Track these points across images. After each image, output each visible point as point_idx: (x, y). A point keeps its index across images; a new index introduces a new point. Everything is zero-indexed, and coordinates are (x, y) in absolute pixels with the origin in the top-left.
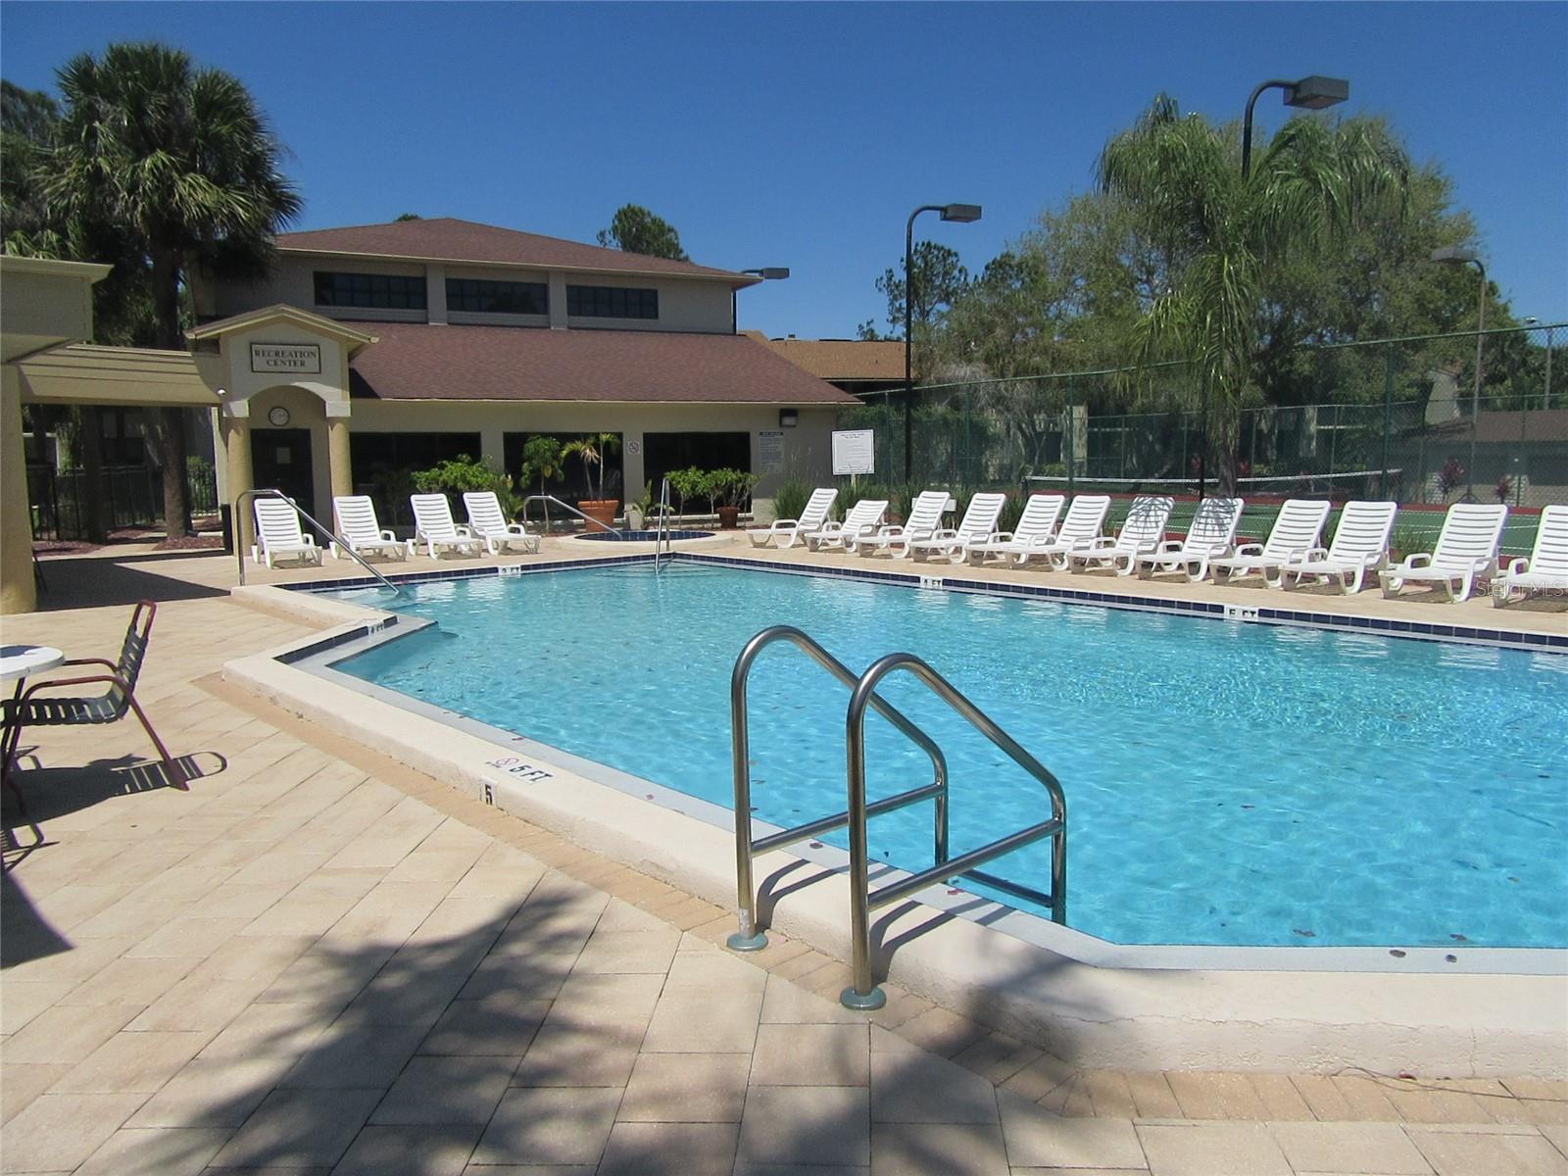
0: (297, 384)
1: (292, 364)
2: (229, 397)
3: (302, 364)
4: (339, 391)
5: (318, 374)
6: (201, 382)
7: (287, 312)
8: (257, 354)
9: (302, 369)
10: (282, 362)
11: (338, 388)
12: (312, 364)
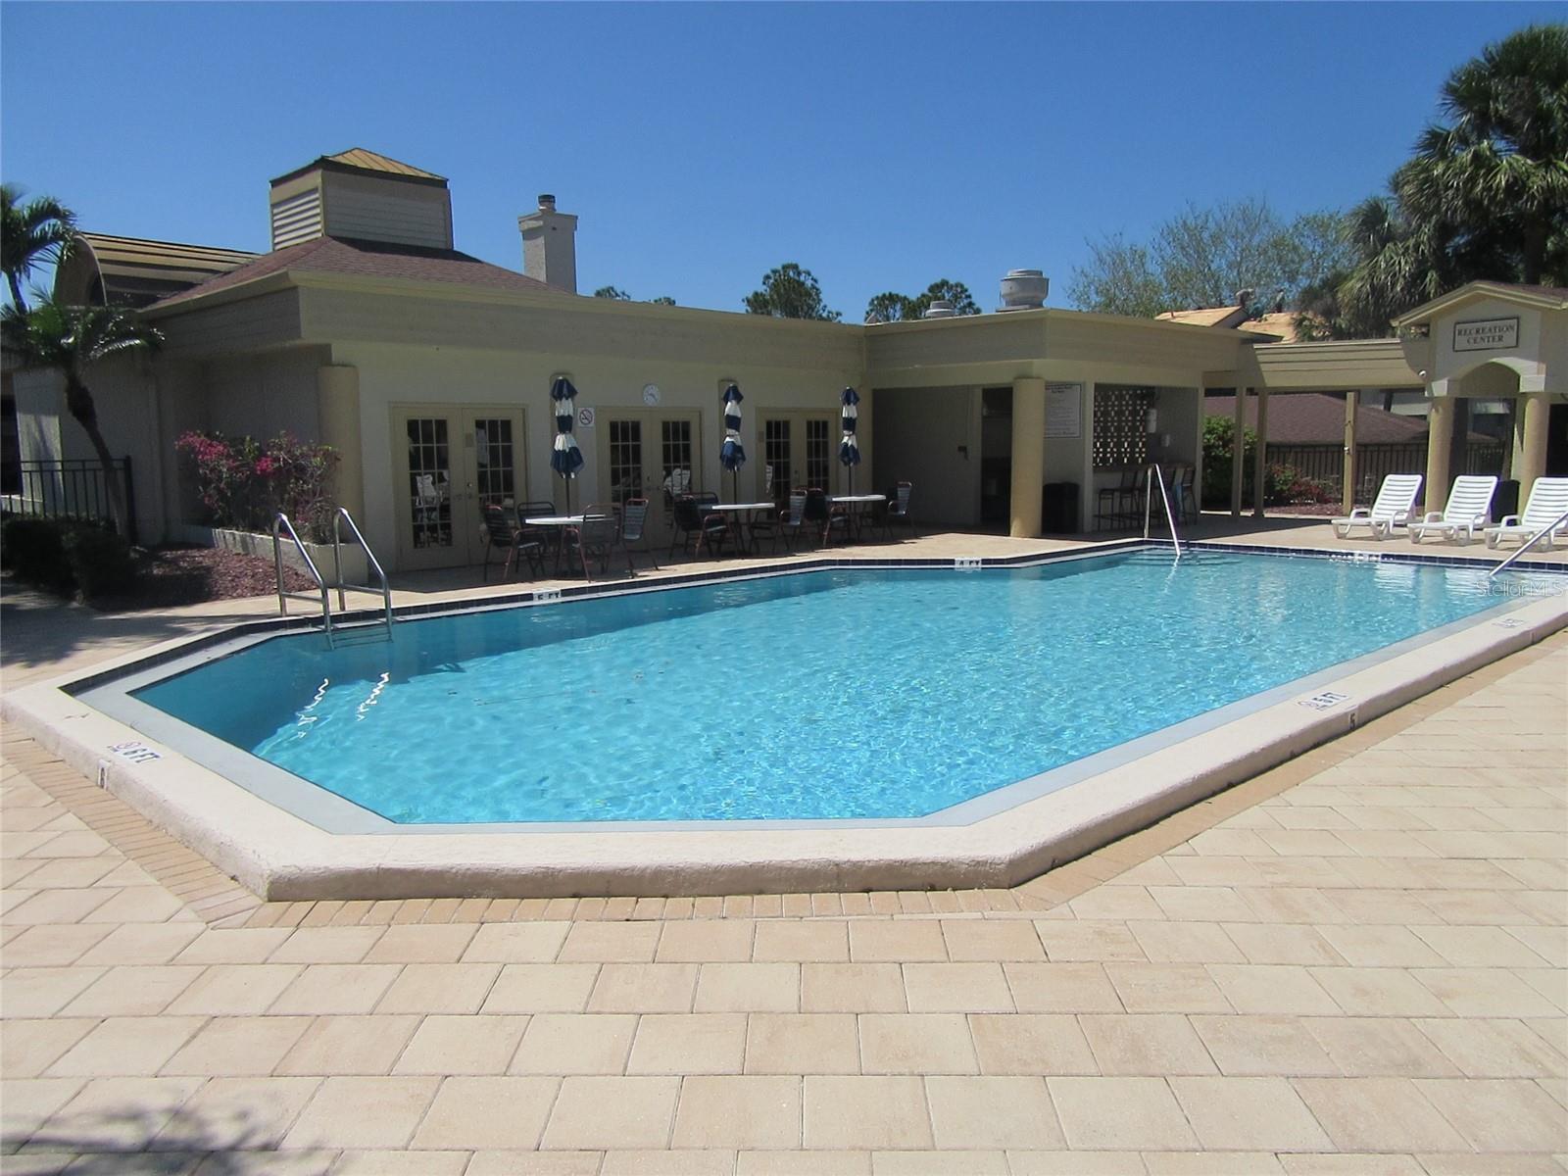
0: (1494, 360)
1: (1491, 339)
2: (1431, 377)
3: (1500, 338)
4: (1534, 364)
5: (1515, 348)
6: (1407, 366)
7: (1482, 289)
8: (1460, 333)
9: (1501, 344)
10: (1482, 338)
11: (1534, 360)
12: (1510, 338)
